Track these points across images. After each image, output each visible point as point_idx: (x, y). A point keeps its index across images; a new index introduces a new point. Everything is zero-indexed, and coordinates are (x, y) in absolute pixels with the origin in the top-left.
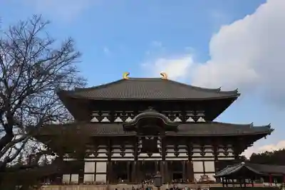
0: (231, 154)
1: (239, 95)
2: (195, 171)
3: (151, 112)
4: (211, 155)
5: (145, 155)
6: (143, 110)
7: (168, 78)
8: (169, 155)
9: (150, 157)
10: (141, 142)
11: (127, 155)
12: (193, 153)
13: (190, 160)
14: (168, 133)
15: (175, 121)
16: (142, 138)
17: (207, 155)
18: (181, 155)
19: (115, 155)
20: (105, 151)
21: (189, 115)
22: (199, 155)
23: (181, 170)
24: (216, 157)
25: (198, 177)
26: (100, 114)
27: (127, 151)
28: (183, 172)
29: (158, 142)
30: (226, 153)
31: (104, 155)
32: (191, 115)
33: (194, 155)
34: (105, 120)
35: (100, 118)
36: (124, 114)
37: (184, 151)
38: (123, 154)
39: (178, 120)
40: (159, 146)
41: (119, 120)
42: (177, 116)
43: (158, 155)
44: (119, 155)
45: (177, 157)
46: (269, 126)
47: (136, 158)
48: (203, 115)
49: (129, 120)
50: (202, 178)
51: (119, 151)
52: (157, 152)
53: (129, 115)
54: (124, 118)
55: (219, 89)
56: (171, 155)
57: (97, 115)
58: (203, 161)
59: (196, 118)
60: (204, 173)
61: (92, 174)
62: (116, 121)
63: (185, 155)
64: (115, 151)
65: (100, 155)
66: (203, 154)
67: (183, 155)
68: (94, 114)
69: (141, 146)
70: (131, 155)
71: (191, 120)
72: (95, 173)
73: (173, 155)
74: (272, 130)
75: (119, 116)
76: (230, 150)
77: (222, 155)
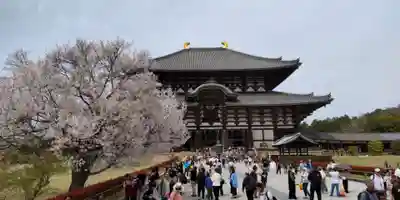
0: (290, 123)
1: (301, 64)
2: (254, 139)
3: (212, 84)
4: (271, 123)
5: (207, 124)
6: (204, 81)
7: (229, 48)
8: (229, 124)
9: (211, 126)
10: (202, 112)
12: (252, 122)
13: (250, 126)
14: (228, 104)
15: (235, 91)
16: (205, 109)
18: (241, 124)
21: (249, 85)
22: (258, 124)
23: (241, 138)
24: (275, 126)
25: (257, 145)
28: (243, 140)
29: (219, 112)
30: (285, 123)
32: (251, 85)
33: (254, 123)
36: (186, 85)
37: (244, 119)
39: (238, 90)
40: (219, 116)
41: (181, 91)
42: (238, 85)
43: (219, 124)
45: (237, 126)
46: (329, 96)
47: (198, 127)
48: (263, 84)
49: (192, 91)
50: (261, 145)
52: (218, 120)
53: (191, 86)
54: (186, 89)
55: (280, 59)
56: (231, 124)
58: (263, 129)
60: (264, 140)
63: (245, 124)
66: (262, 122)
67: (243, 124)
69: (203, 116)
70: (193, 124)
71: (250, 90)
73: (233, 124)
74: (332, 100)
75: (181, 87)
76: (289, 119)
77: (281, 123)
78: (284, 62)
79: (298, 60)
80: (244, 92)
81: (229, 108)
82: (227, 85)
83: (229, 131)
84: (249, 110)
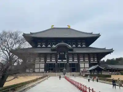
1: (100, 35)
2: (80, 67)
3: (63, 43)
4: (88, 61)
5: (60, 61)
6: (60, 42)
7: (71, 28)
8: (70, 61)
9: (62, 62)
10: (58, 55)
11: (52, 61)
13: (79, 62)
14: (69, 52)
15: (73, 46)
18: (75, 61)
19: (48, 61)
20: (43, 59)
23: (75, 67)
24: (90, 62)
25: (82, 70)
26: (41, 43)
27: (52, 59)
28: (76, 68)
29: (66, 55)
31: (43, 61)
33: (81, 61)
36: (51, 43)
37: (76, 59)
40: (66, 57)
41: (49, 46)
42: (74, 44)
43: (66, 61)
45: (73, 61)
46: (112, 49)
48: (85, 44)
49: (54, 46)
50: (84, 70)
51: (49, 59)
52: (65, 59)
53: (54, 44)
54: (52, 45)
55: (92, 33)
58: (84, 63)
60: (85, 68)
61: (38, 68)
63: (77, 61)
64: (48, 59)
66: (84, 60)
69: (58, 57)
70: (55, 61)
71: (79, 46)
72: (40, 68)
75: (49, 44)
76: (95, 59)
77: (92, 60)
78: (93, 34)
79: (99, 34)
80: (77, 47)
81: (70, 54)
82: (69, 44)
83: (70, 64)
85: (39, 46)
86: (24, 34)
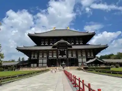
0: (92, 56)
1: (95, 34)
2: (79, 62)
3: (62, 41)
4: (85, 56)
8: (69, 56)
9: (62, 57)
10: (59, 52)
11: (54, 56)
12: (78, 55)
13: (77, 57)
14: (69, 48)
16: (60, 51)
17: (83, 56)
18: (74, 56)
20: (46, 55)
21: (77, 42)
23: (74, 61)
24: (87, 57)
25: (80, 64)
26: (44, 42)
29: (65, 51)
30: (90, 55)
31: (46, 57)
32: (78, 42)
34: (46, 44)
35: (45, 44)
36: (53, 42)
37: (75, 54)
38: (53, 56)
39: (73, 44)
40: (66, 53)
41: (51, 44)
42: (72, 42)
43: (66, 56)
44: (51, 57)
47: (57, 57)
48: (82, 41)
49: (55, 44)
51: (51, 55)
53: (55, 42)
54: (53, 43)
57: (43, 42)
58: (82, 58)
59: (79, 43)
60: (82, 62)
62: (50, 44)
63: (75, 56)
64: (50, 55)
65: (44, 57)
66: (82, 55)
68: (42, 42)
69: (59, 53)
70: (56, 56)
71: (77, 44)
72: (43, 63)
73: (71, 56)
74: (108, 46)
75: (51, 42)
76: (92, 54)
78: (89, 33)
79: (94, 32)
80: (75, 44)
81: (69, 50)
82: (68, 42)
83: (69, 59)
84: (77, 51)
85: (42, 44)
86: (29, 34)
